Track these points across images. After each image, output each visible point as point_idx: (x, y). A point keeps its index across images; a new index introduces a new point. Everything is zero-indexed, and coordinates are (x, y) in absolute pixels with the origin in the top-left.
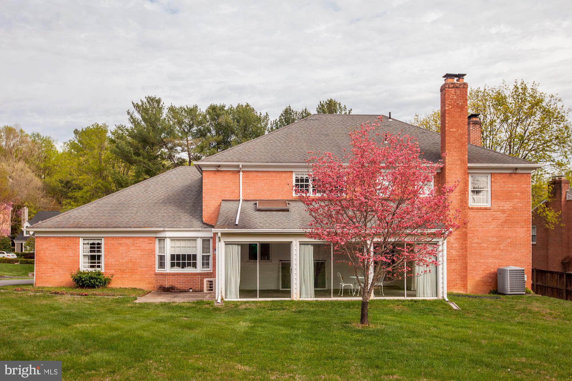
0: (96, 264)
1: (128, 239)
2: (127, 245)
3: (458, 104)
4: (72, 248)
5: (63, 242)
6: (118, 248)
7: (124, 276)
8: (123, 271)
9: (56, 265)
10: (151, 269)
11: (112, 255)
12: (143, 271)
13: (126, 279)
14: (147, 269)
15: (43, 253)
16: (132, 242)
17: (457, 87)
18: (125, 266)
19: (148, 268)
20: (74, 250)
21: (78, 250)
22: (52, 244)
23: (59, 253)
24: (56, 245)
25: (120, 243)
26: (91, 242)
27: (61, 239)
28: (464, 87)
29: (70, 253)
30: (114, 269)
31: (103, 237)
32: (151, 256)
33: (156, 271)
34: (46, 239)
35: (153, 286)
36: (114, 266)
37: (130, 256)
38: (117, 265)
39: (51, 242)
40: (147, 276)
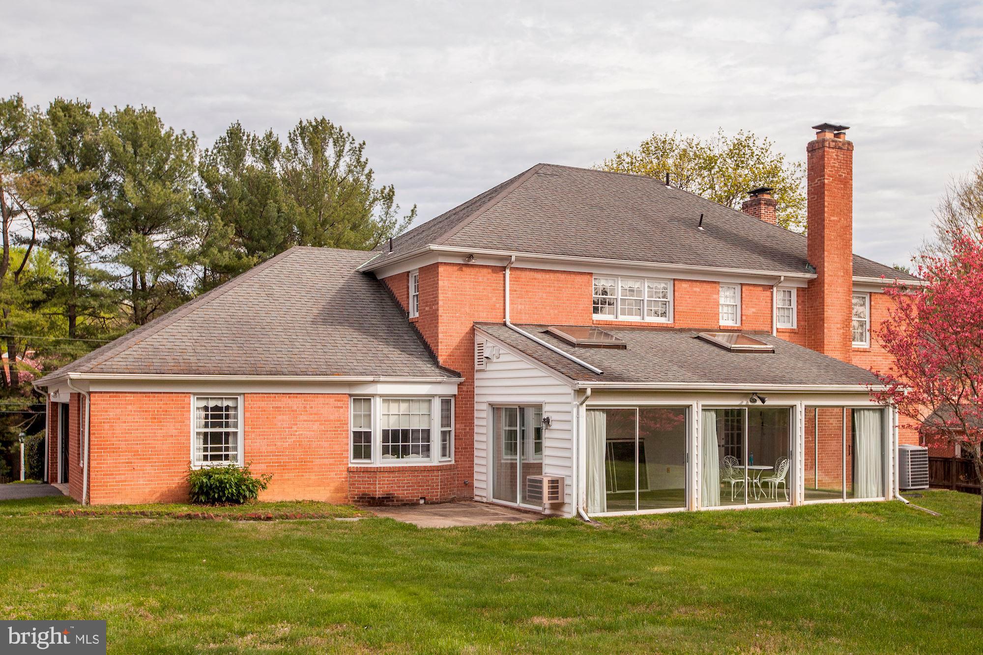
0: (223, 453)
1: (294, 397)
2: (293, 411)
3: (840, 176)
4: (174, 418)
5: (154, 404)
6: (273, 418)
7: (286, 476)
8: (283, 467)
9: (139, 455)
10: (340, 461)
11: (261, 432)
12: (324, 465)
13: (290, 482)
14: (332, 461)
15: (109, 430)
16: (303, 404)
17: (840, 148)
18: (287, 455)
19: (334, 458)
20: (180, 422)
21: (187, 422)
22: (130, 407)
23: (145, 429)
24: (140, 411)
25: (277, 407)
26: (212, 404)
27: (149, 397)
28: (848, 149)
29: (171, 428)
30: (266, 463)
31: (240, 394)
32: (340, 434)
33: (350, 465)
34: (115, 397)
35: (344, 495)
36: (266, 456)
37: (299, 435)
38: (271, 452)
39: (127, 404)
40: (333, 475)
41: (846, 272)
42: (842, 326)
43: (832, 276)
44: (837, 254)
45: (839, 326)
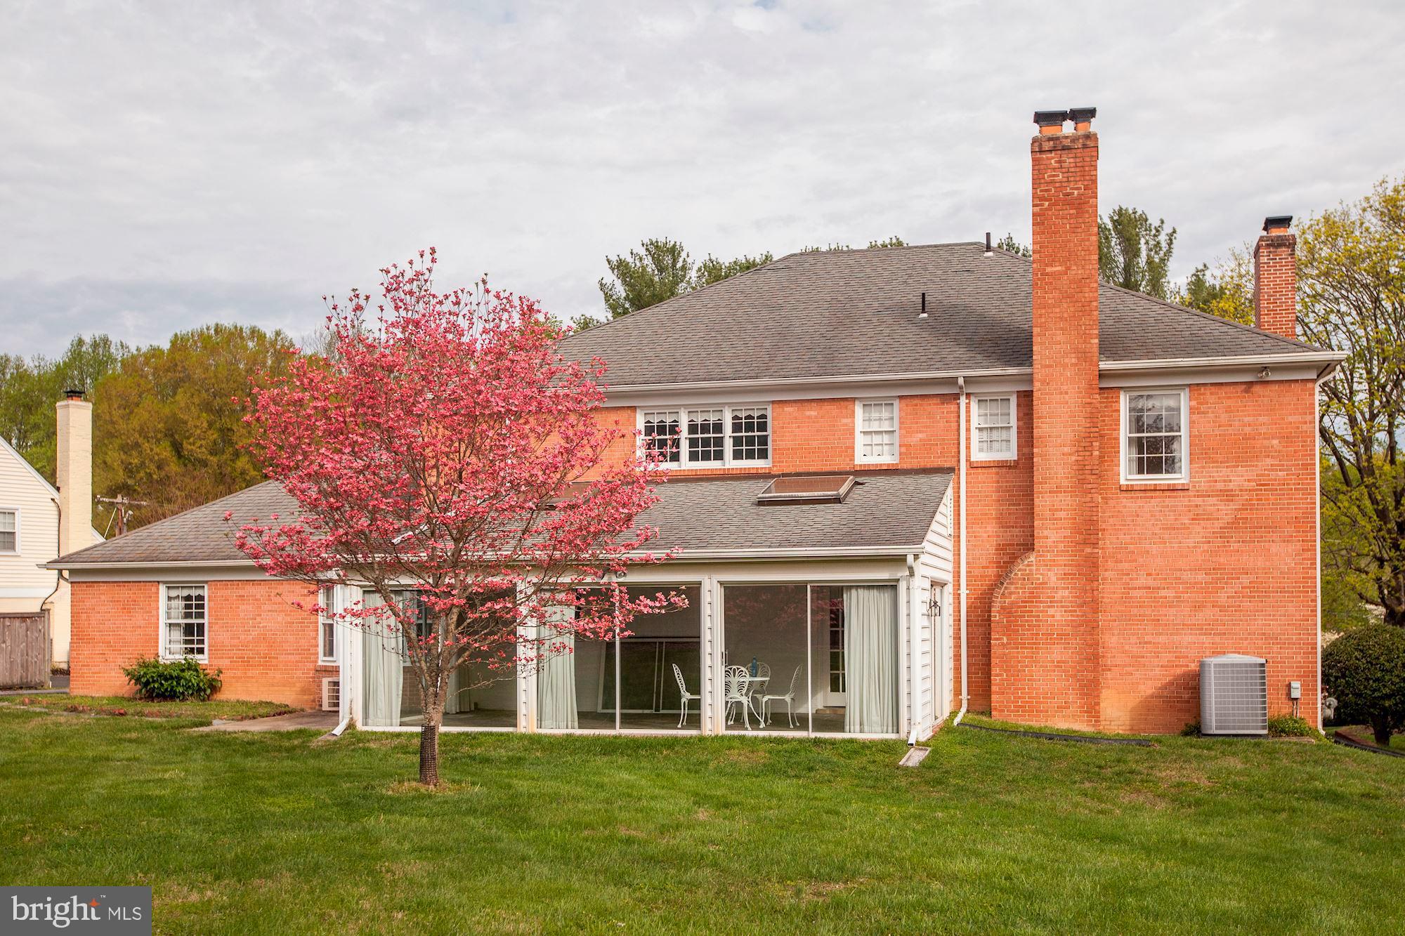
0: (195, 646)
1: (257, 585)
2: (256, 600)
3: (1068, 195)
4: (142, 609)
5: (124, 594)
6: (236, 608)
7: (250, 673)
8: (247, 663)
9: (111, 646)
10: (306, 658)
11: (225, 623)
12: (290, 662)
13: (254, 680)
14: (298, 658)
15: (86, 620)
16: (267, 592)
17: (1064, 148)
18: (251, 650)
19: (300, 654)
20: (147, 612)
21: (154, 612)
22: (103, 597)
23: (117, 620)
24: (111, 601)
25: (240, 596)
26: (185, 593)
27: (120, 586)
28: (1085, 146)
29: (139, 618)
30: (230, 658)
31: (206, 582)
32: (306, 627)
33: (320, 663)
34: (91, 586)
35: (312, 697)
36: (229, 650)
37: (263, 627)
38: (234, 646)
39: (101, 594)
40: (299, 673)
41: (1083, 356)
42: (1075, 449)
43: (1050, 366)
44: (1062, 329)
45: (1066, 450)
